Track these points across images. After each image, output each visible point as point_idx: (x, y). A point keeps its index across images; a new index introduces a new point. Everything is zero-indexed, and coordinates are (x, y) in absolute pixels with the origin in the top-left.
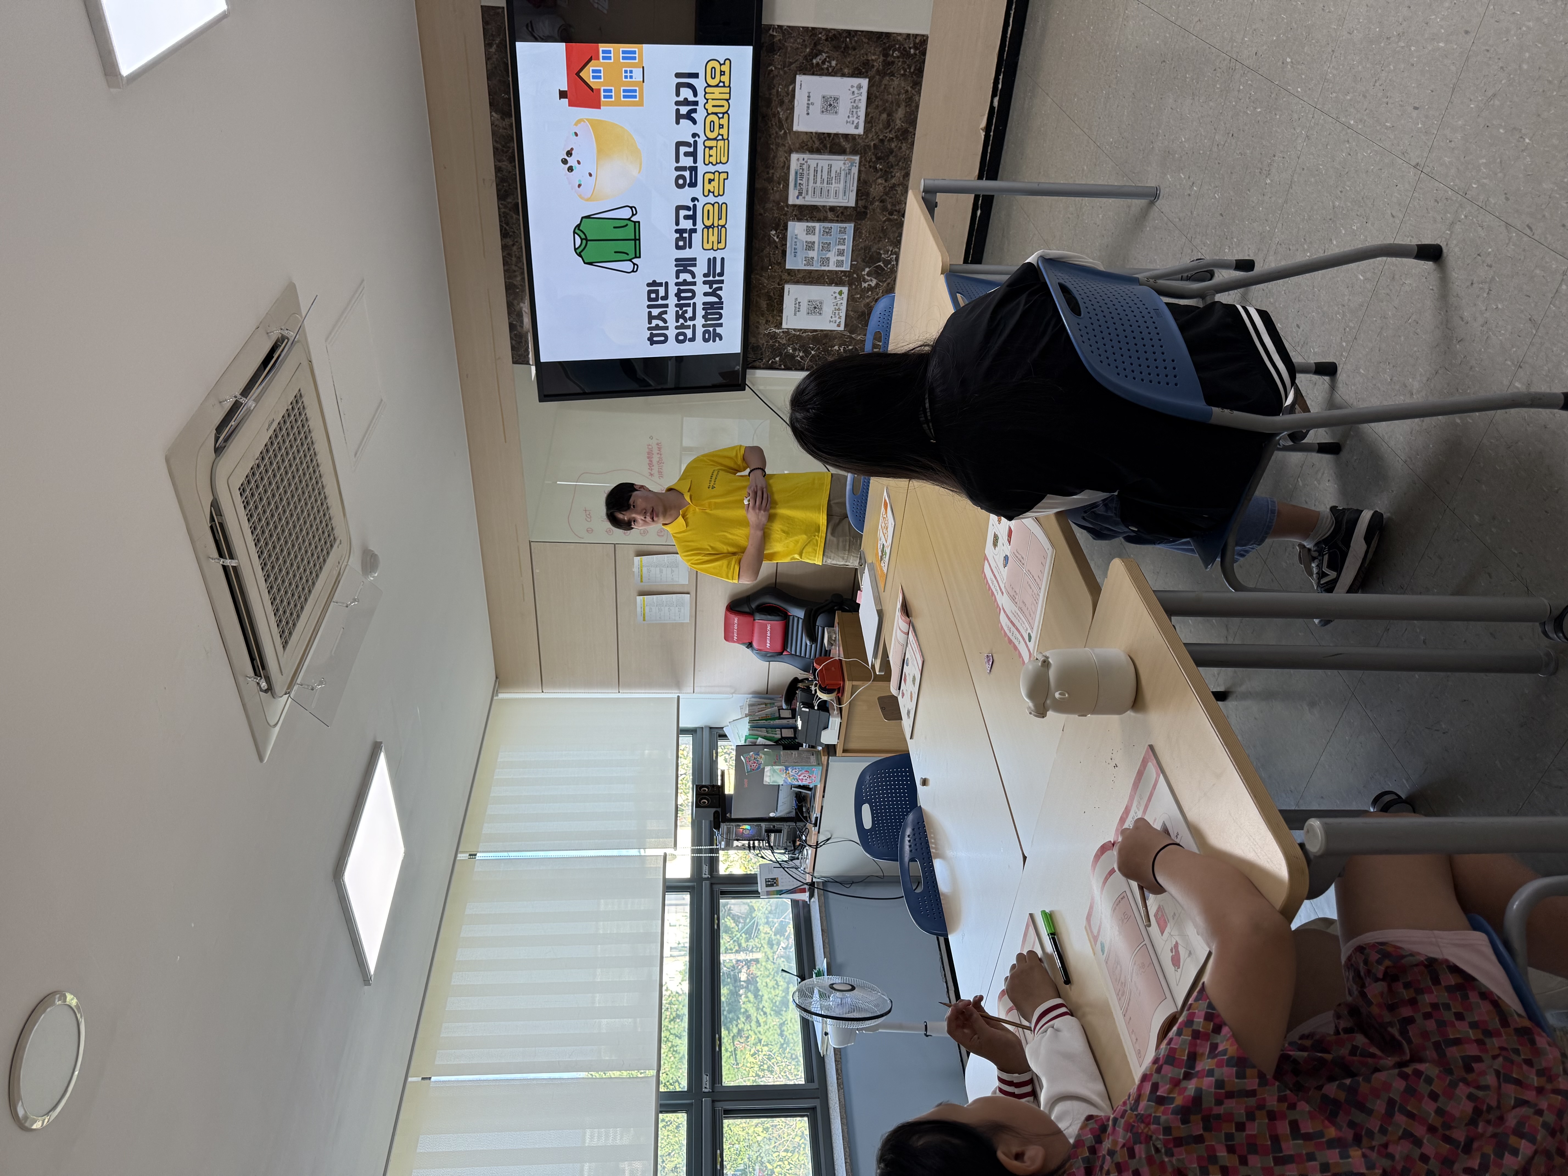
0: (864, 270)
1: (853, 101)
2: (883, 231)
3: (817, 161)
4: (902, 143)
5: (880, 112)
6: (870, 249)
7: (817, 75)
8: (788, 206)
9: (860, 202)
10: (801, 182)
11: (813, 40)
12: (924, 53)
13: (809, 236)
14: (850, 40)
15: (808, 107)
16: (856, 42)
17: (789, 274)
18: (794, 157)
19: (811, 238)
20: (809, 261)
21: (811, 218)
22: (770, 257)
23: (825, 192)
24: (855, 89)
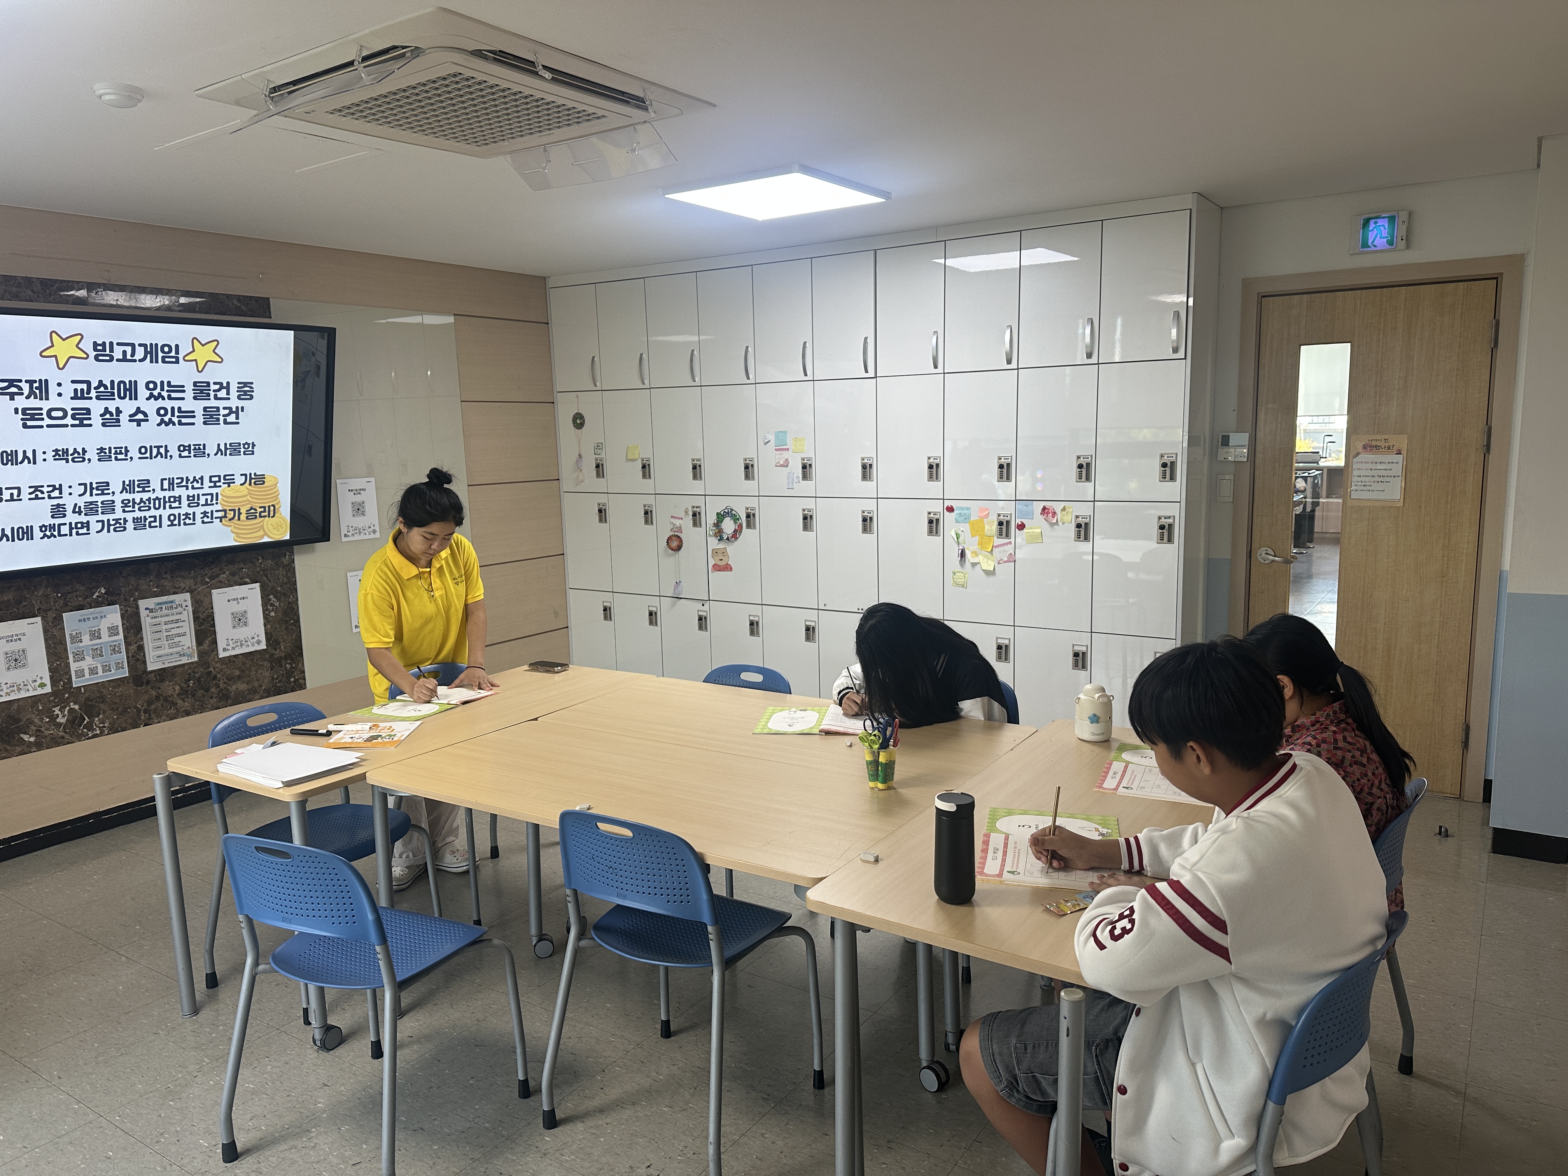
0: (75, 704)
1: (246, 640)
2: (125, 711)
3: (187, 619)
4: (216, 697)
5: (240, 667)
6: (103, 702)
7: (262, 601)
8: (136, 600)
9: (153, 675)
10: (164, 608)
11: (288, 592)
12: (293, 689)
13: (107, 631)
14: (292, 624)
15: (234, 600)
16: (292, 629)
17: (55, 618)
18: (187, 596)
19: (105, 634)
20: (77, 639)
21: (127, 628)
22: (72, 592)
23: (157, 635)
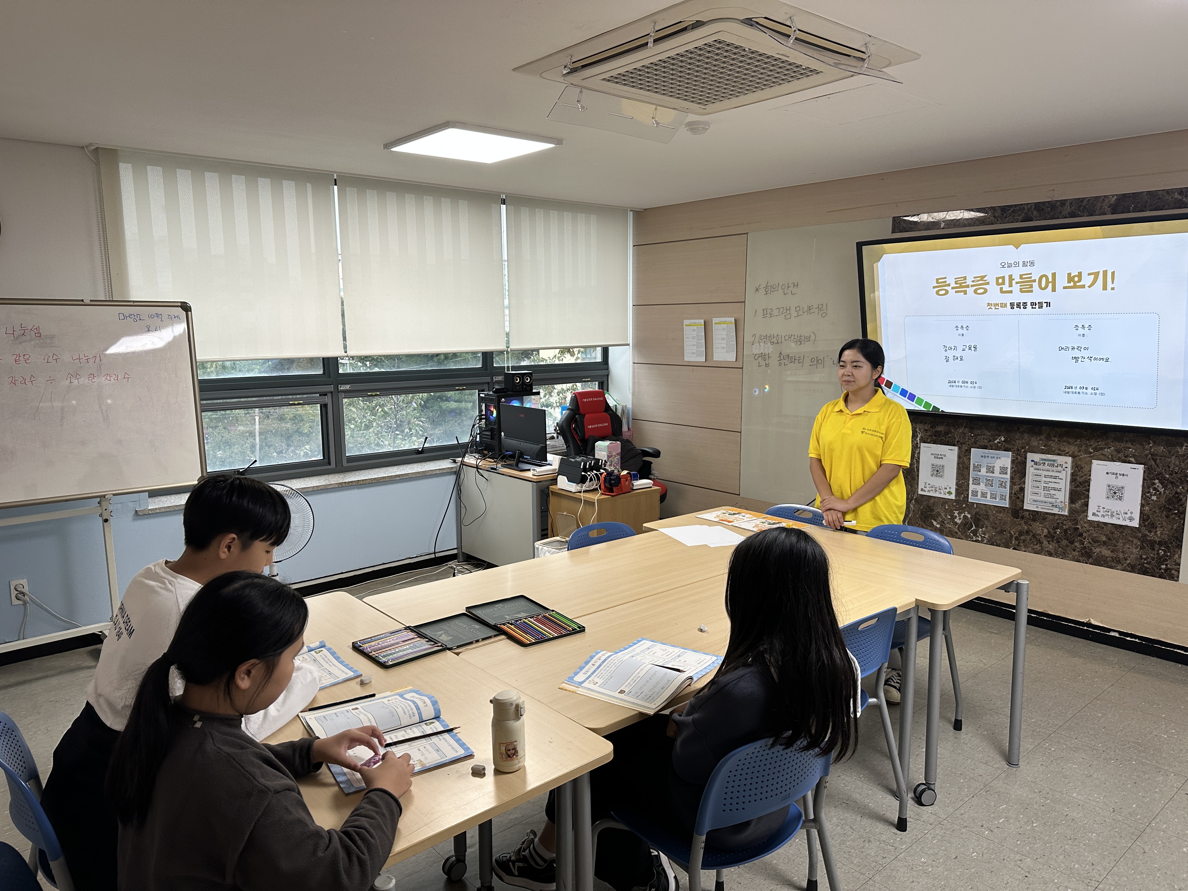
0: (969, 513)
1: (1118, 512)
2: (1002, 532)
3: (1064, 479)
4: (1079, 552)
5: (1108, 535)
6: (987, 519)
7: (1143, 482)
8: (1026, 452)
9: (1027, 513)
10: (1047, 464)
11: (1177, 481)
12: (1161, 576)
13: (999, 469)
14: (1175, 513)
15: (1113, 474)
16: (1174, 519)
17: (967, 450)
18: (1069, 460)
19: (997, 470)
20: (978, 468)
21: (1015, 471)
22: (981, 435)
23: (1038, 484)
24: (1129, 515)
